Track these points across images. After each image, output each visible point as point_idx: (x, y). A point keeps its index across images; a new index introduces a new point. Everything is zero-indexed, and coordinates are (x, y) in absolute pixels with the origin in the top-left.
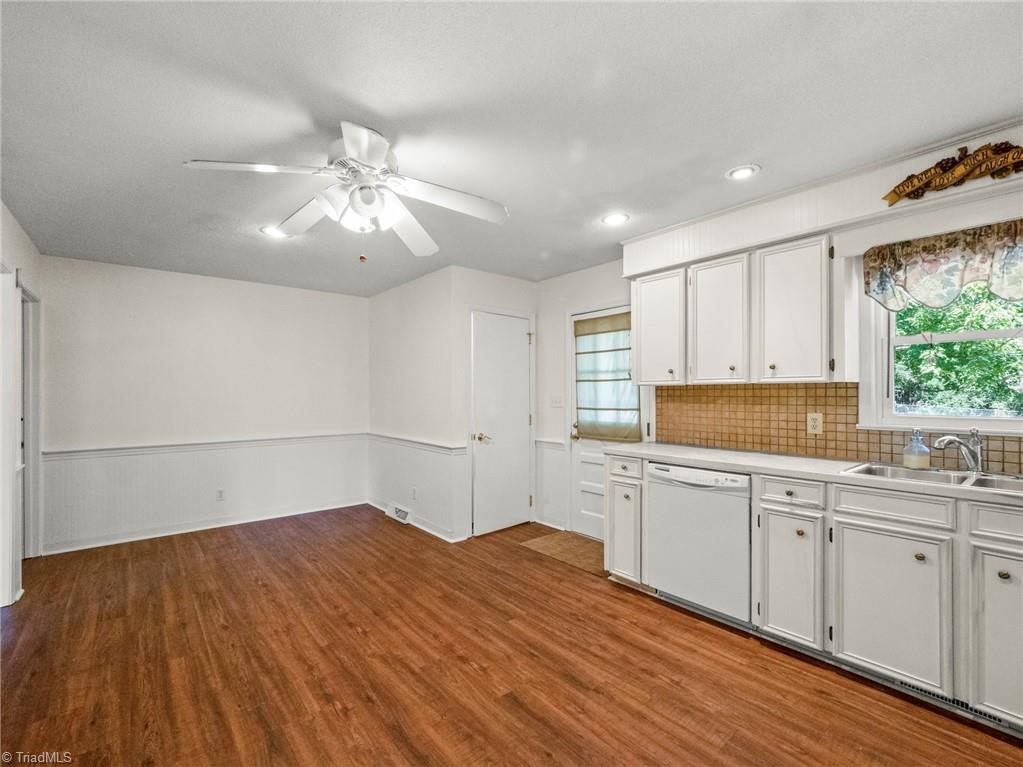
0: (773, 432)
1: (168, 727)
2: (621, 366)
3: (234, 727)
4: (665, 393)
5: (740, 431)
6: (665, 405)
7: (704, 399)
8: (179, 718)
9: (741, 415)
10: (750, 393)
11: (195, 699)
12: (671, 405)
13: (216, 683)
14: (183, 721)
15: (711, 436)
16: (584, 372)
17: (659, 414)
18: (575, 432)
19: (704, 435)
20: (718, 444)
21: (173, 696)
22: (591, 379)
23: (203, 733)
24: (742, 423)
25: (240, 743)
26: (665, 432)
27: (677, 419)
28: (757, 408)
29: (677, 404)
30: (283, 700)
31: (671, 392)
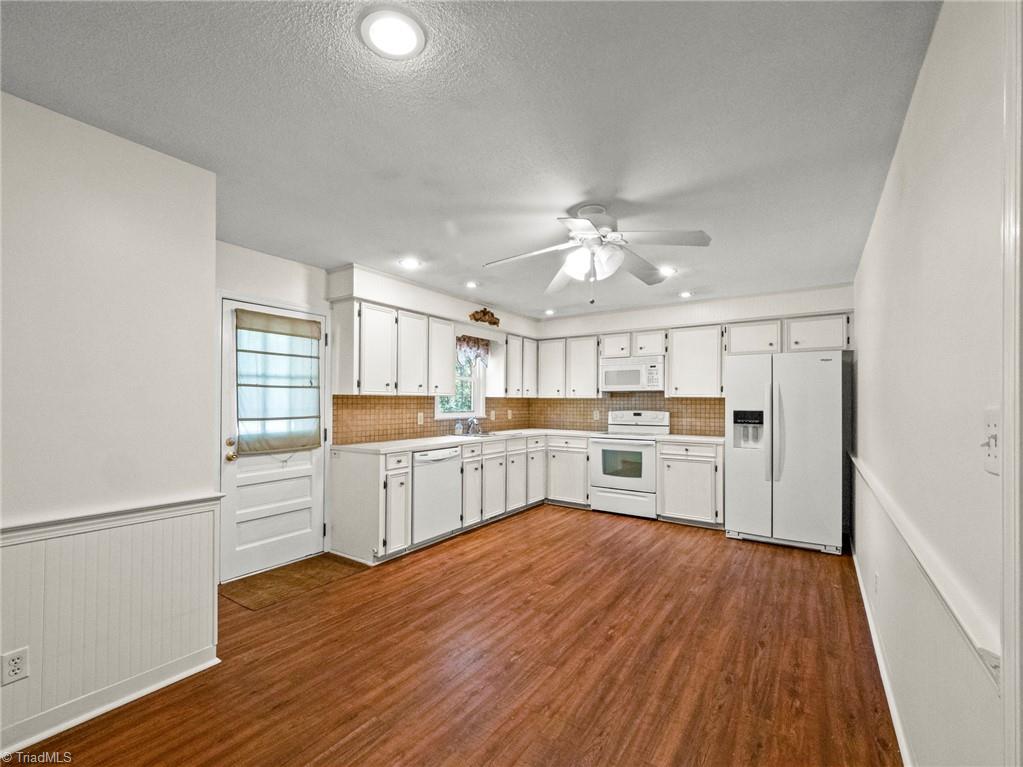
0: (404, 426)
1: (707, 696)
2: (300, 372)
3: (670, 662)
4: (340, 401)
5: (389, 427)
6: (340, 412)
7: (369, 405)
8: (696, 695)
9: (389, 416)
10: (393, 401)
11: (676, 704)
12: (345, 411)
13: (652, 704)
14: (695, 691)
15: (372, 433)
16: (248, 376)
17: (335, 420)
18: (230, 451)
19: (368, 434)
20: (377, 438)
21: (689, 719)
22: (260, 383)
23: (689, 674)
24: (389, 422)
25: (675, 654)
26: (340, 435)
27: (350, 422)
28: (397, 411)
29: (349, 411)
30: (630, 656)
31: (345, 400)
